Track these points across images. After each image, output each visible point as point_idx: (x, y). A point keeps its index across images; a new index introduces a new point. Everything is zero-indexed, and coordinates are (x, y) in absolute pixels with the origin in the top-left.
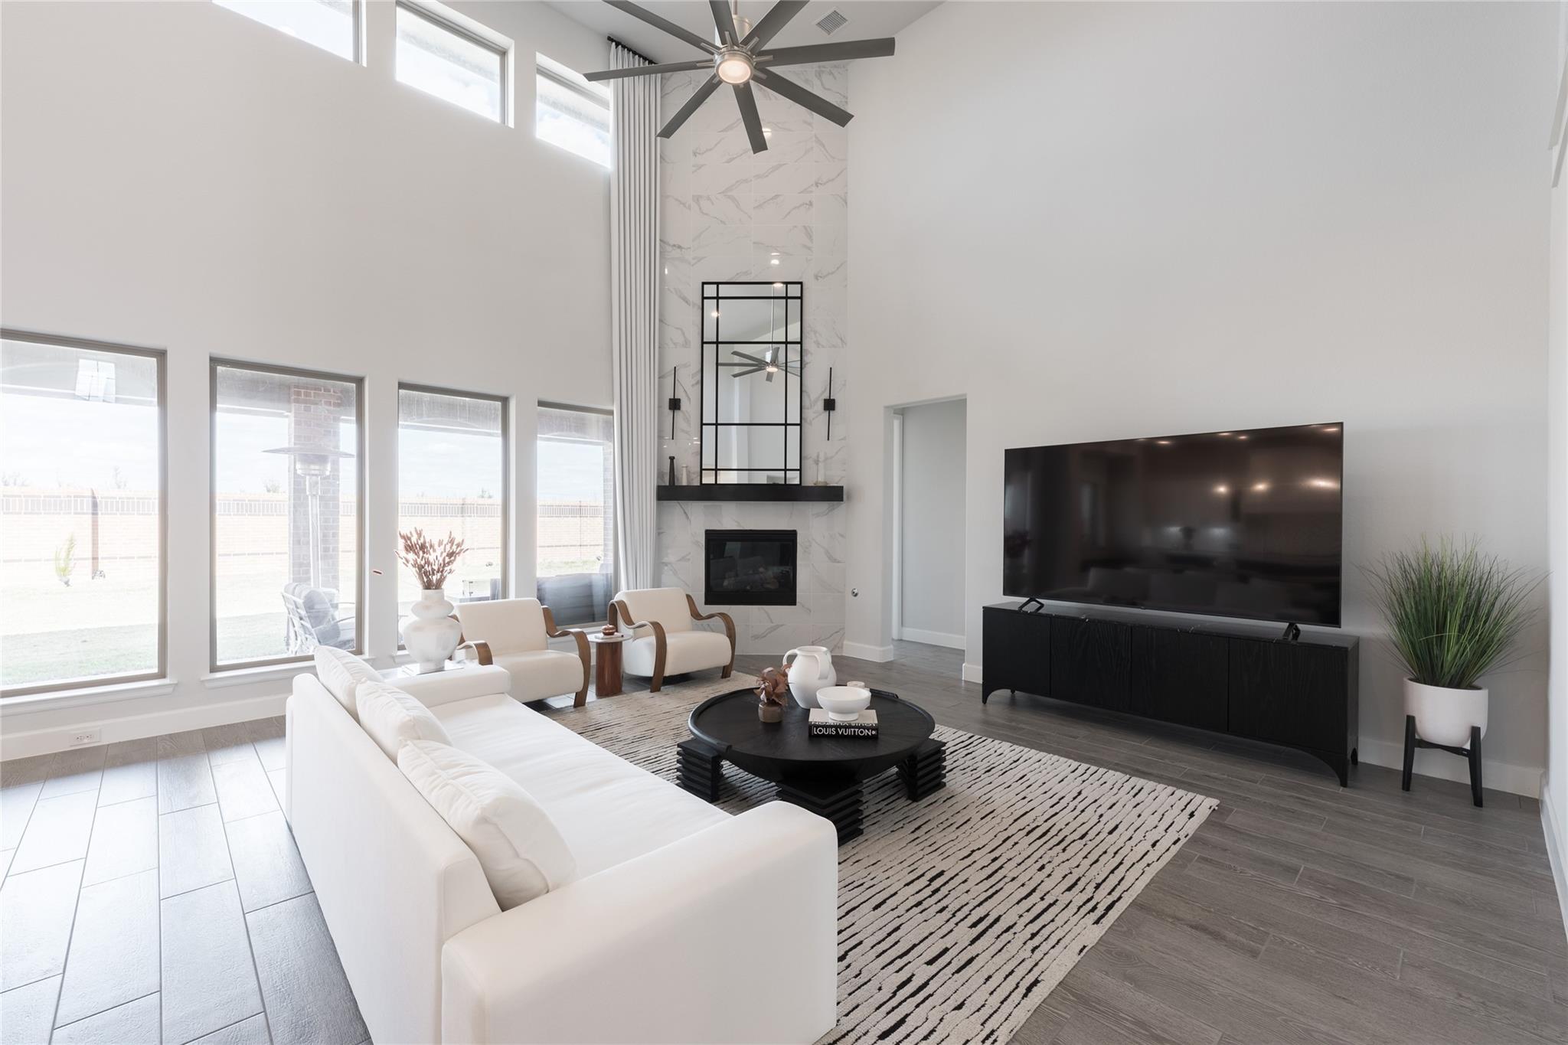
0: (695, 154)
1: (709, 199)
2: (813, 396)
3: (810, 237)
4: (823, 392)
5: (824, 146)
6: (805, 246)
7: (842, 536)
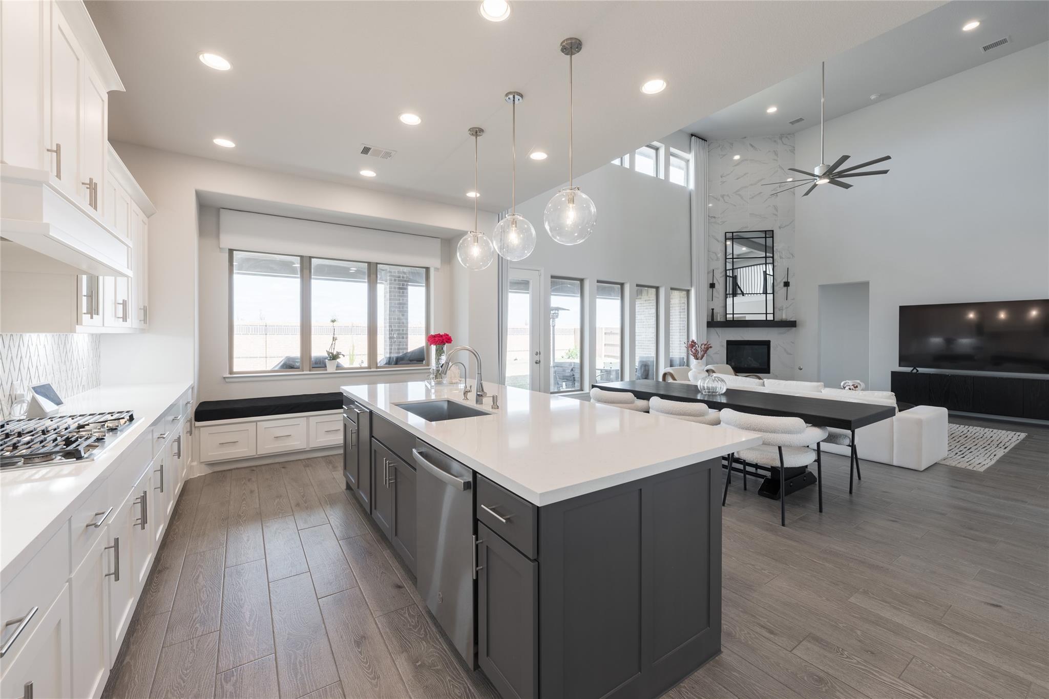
0: (722, 177)
1: (728, 195)
2: (778, 281)
3: (777, 211)
4: (784, 278)
5: (783, 169)
6: (774, 214)
7: (793, 343)
